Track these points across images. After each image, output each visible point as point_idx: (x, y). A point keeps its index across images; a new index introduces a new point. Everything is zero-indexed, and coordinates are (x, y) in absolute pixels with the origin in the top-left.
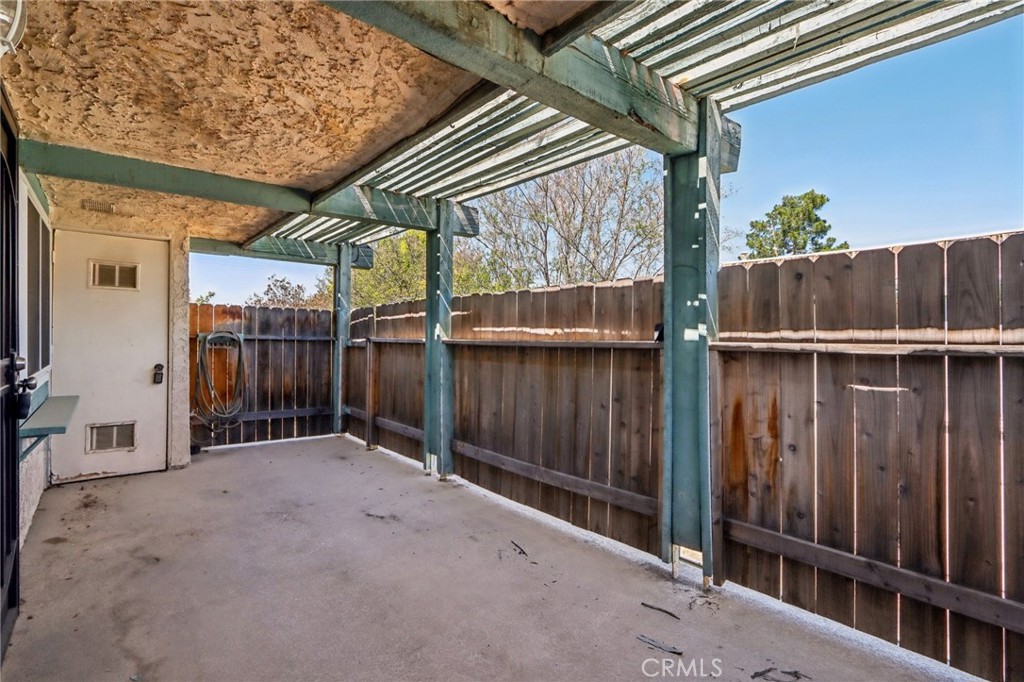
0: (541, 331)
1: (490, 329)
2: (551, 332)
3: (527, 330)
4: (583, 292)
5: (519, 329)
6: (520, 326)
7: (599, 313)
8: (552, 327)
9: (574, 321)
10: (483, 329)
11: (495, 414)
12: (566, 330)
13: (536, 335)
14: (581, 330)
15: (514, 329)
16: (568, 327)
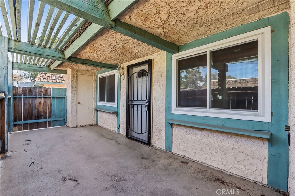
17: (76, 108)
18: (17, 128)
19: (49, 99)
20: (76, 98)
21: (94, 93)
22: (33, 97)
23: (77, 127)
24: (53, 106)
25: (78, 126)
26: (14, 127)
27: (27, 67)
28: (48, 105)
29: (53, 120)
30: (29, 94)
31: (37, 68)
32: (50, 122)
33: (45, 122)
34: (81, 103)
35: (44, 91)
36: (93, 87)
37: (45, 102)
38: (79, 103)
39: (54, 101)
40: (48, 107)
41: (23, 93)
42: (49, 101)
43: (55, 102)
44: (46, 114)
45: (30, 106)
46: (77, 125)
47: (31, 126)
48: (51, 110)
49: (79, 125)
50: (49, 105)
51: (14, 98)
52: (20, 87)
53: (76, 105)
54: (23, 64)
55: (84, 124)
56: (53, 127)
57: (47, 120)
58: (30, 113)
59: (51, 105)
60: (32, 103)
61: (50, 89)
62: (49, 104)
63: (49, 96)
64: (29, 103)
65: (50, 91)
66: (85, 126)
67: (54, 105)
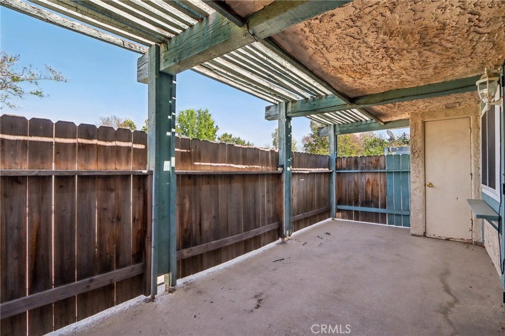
0: (239, 166)
1: (209, 164)
2: (244, 167)
3: (233, 165)
4: (256, 150)
5: (228, 165)
6: (229, 163)
7: (261, 161)
8: (244, 165)
9: (253, 162)
10: (202, 164)
11: (214, 217)
12: (250, 166)
13: (237, 168)
14: (256, 166)
15: (226, 164)
16: (251, 165)
17: (421, 194)
18: (340, 214)
19: (382, 175)
20: (422, 173)
21: (473, 161)
22: (359, 171)
23: (425, 235)
24: (388, 188)
25: (427, 236)
26: (338, 212)
27: (350, 128)
28: (381, 185)
29: (389, 212)
30: (354, 167)
31: (362, 127)
32: (384, 215)
33: (376, 213)
34: (434, 184)
35: (374, 162)
36: (472, 145)
37: (375, 180)
38: (431, 185)
39: (390, 178)
40: (381, 189)
41: (347, 166)
42: (382, 179)
43: (392, 181)
44: (378, 200)
45: (356, 184)
46: (425, 233)
47: (358, 215)
48: (386, 193)
49: (430, 233)
50: (383, 186)
51: (337, 173)
52: (344, 157)
53: (423, 188)
54: (346, 125)
55: (444, 235)
56: (388, 224)
57: (380, 210)
58: (356, 195)
59: (385, 185)
60: (358, 180)
61: (383, 158)
62: (382, 182)
63: (381, 169)
64: (355, 181)
65: (383, 161)
66: (448, 239)
67: (390, 186)
